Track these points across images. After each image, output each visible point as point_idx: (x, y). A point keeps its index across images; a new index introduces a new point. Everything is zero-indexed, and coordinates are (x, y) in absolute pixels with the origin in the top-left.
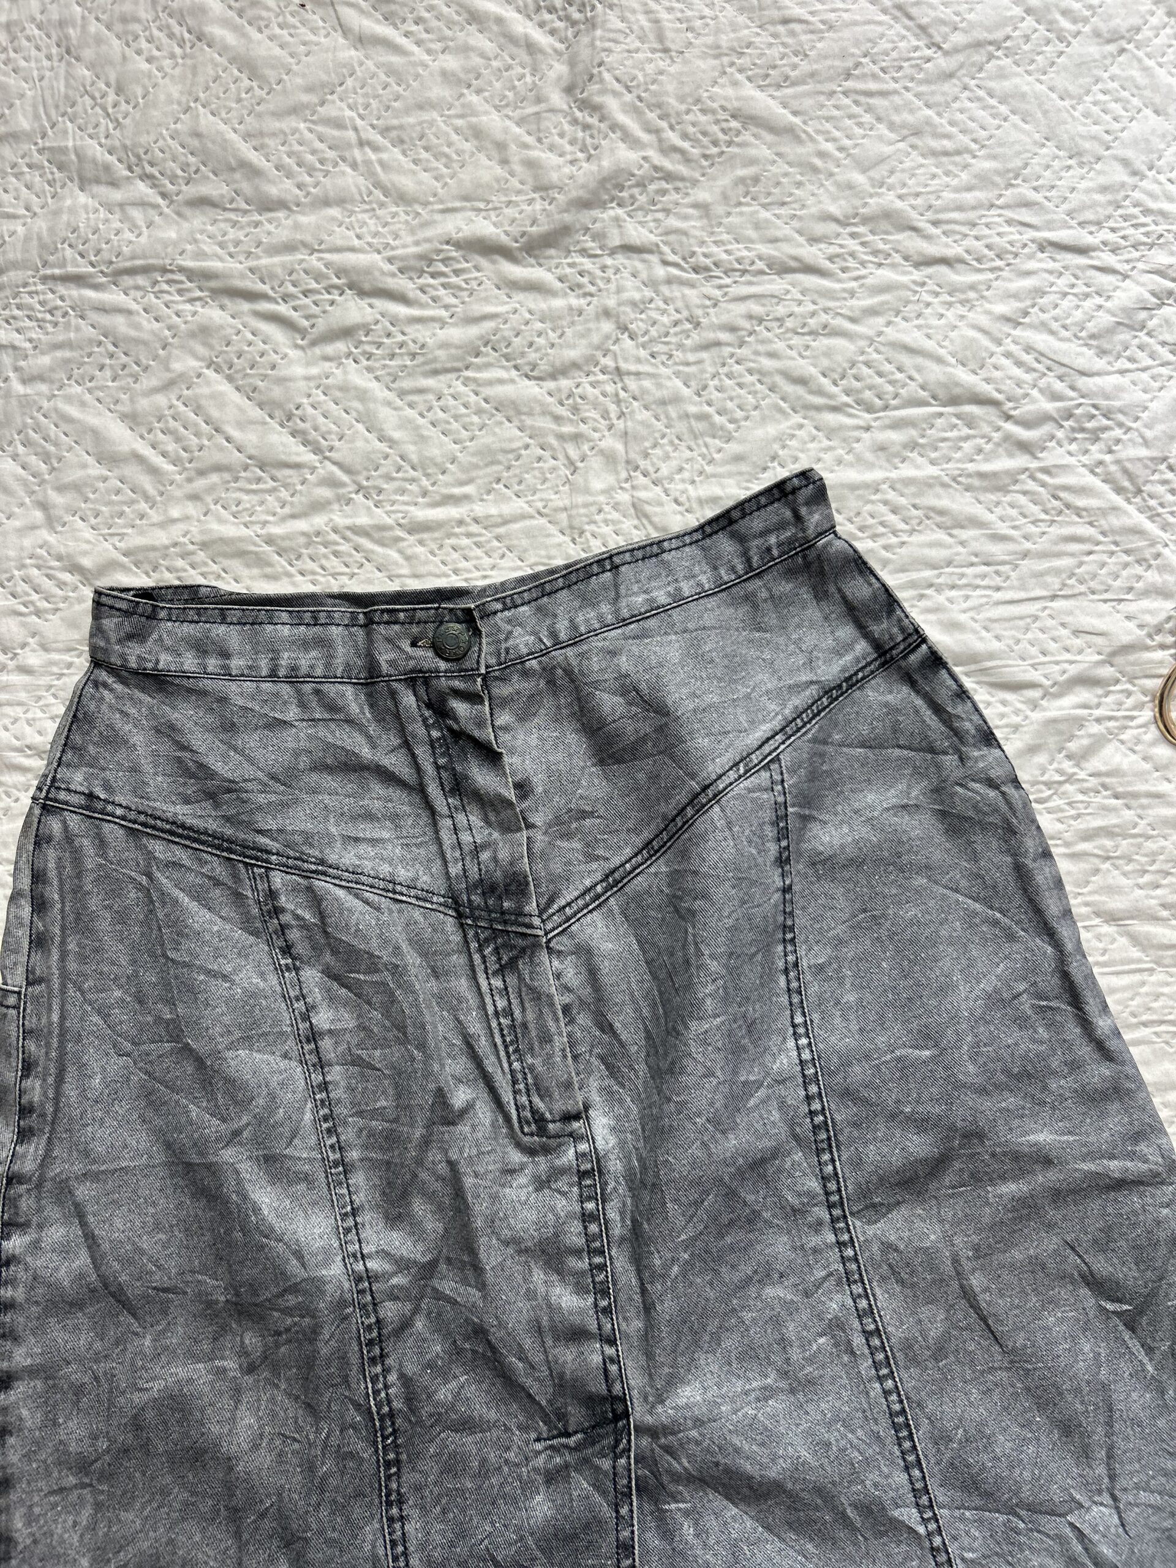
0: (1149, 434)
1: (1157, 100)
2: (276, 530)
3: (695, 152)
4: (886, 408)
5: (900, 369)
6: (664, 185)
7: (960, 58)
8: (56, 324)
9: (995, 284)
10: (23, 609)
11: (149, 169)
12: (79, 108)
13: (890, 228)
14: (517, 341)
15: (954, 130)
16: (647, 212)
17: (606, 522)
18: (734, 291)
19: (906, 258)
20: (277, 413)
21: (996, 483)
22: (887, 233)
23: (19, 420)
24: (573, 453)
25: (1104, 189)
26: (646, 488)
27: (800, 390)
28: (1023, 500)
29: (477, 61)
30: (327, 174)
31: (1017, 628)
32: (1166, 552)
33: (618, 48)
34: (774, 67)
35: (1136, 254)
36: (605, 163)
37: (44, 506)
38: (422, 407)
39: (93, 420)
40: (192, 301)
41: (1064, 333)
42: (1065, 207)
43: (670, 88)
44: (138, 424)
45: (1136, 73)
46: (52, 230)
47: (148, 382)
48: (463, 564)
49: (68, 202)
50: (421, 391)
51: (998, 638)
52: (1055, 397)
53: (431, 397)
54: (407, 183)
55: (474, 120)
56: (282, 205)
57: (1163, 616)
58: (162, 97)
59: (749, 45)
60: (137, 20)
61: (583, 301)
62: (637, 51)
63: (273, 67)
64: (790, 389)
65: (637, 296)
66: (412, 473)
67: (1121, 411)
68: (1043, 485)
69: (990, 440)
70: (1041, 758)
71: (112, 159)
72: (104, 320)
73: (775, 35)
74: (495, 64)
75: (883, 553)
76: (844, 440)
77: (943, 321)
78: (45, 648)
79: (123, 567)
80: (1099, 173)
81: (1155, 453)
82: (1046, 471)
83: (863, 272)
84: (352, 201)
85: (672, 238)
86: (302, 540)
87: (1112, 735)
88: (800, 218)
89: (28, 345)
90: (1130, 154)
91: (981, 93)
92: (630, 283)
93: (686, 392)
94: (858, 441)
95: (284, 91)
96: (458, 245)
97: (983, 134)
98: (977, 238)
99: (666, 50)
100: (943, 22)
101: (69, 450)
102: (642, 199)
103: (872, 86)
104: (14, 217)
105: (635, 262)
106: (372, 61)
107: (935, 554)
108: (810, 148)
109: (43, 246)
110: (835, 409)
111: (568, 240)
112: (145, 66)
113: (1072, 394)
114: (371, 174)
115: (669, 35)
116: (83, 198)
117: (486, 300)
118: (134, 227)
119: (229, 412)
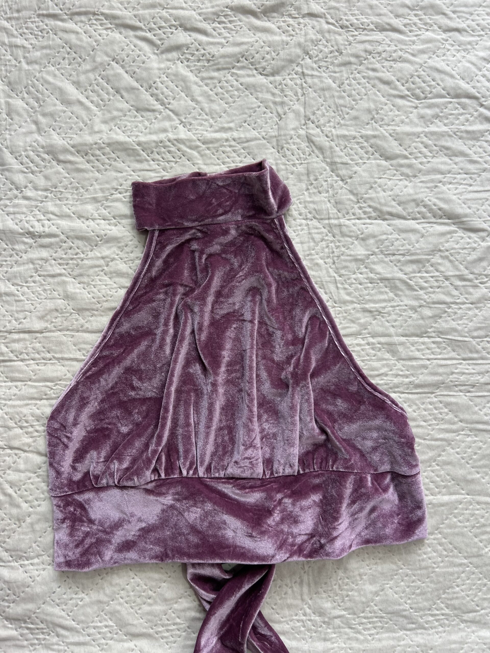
2: (143, 139)
4: (425, 98)
8: (43, 37)
9: (480, 42)
10: (26, 170)
13: (433, 13)
14: (257, 56)
17: (294, 143)
18: (359, 38)
19: (440, 28)
20: (145, 85)
21: (474, 136)
22: (431, 15)
24: (280, 110)
26: (313, 129)
27: (386, 87)
28: (485, 144)
31: (479, 204)
37: (36, 123)
38: (211, 86)
39: (59, 84)
40: (107, 29)
44: (80, 87)
48: (227, 160)
50: (212, 78)
51: (469, 208)
61: (289, 39)
64: (382, 86)
65: (314, 37)
66: (205, 117)
70: (484, 264)
72: (65, 36)
75: (420, 166)
76: (406, 112)
77: (455, 58)
78: (36, 189)
79: (72, 153)
83: (419, 33)
85: (332, 11)
86: (154, 144)
88: (392, 5)
89: (30, 46)
92: (311, 31)
93: (334, 85)
94: (411, 113)
96: (232, 9)
98: (473, 20)
101: (49, 97)
105: (314, 22)
107: (443, 167)
110: (402, 97)
111: (283, 9)
117: (243, 35)
119: (123, 84)
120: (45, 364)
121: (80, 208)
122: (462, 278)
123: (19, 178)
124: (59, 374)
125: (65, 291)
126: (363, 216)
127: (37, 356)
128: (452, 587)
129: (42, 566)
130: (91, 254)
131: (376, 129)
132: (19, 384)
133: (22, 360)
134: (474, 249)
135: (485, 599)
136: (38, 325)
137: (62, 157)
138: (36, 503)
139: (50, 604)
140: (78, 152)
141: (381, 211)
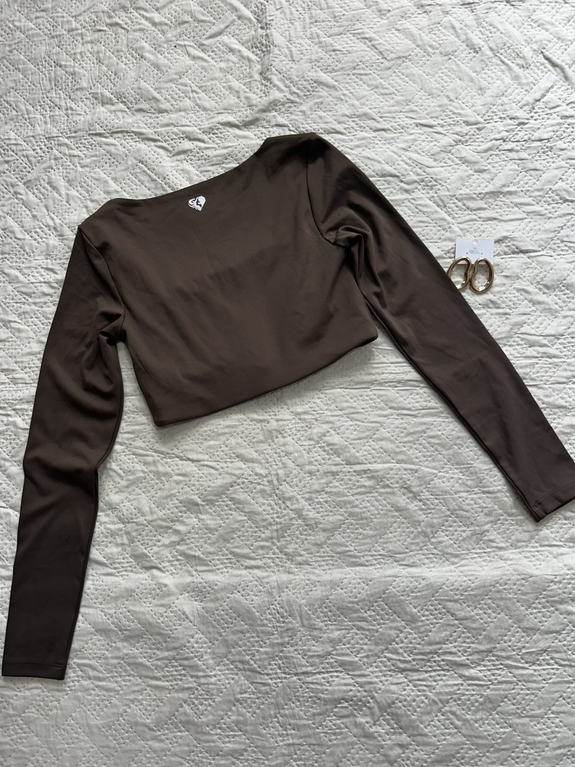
0: (449, 187)
1: (461, 75)
3: (302, 94)
5: (366, 165)
6: (290, 105)
7: (393, 62)
11: (124, 100)
12: (102, 80)
15: (389, 86)
16: (285, 113)
23: (79, 180)
25: (440, 106)
29: (232, 64)
30: (181, 101)
32: (453, 226)
33: (276, 59)
34: (330, 66)
35: (449, 128)
36: (271, 97)
41: (423, 154)
42: (426, 112)
43: (294, 72)
45: (454, 67)
46: (92, 119)
47: (120, 168)
49: (98, 110)
52: (418, 175)
53: (211, 173)
54: (206, 104)
55: (229, 84)
56: (166, 111)
57: (450, 247)
58: (129, 76)
59: (322, 59)
60: (122, 51)
62: (284, 61)
63: (165, 67)
67: (440, 179)
68: (413, 204)
69: (395, 189)
71: (112, 96)
73: (330, 55)
74: (237, 65)
80: (439, 100)
81: (451, 194)
82: (414, 199)
84: (189, 110)
90: (449, 94)
91: (399, 74)
95: (168, 75)
97: (399, 87)
99: (293, 61)
100: (387, 50)
102: (283, 109)
103: (362, 72)
104: (80, 115)
106: (197, 65)
108: (340, 92)
109: (89, 124)
112: (124, 66)
113: (424, 174)
114: (195, 101)
115: (294, 55)
116: (102, 109)
118: (118, 118)
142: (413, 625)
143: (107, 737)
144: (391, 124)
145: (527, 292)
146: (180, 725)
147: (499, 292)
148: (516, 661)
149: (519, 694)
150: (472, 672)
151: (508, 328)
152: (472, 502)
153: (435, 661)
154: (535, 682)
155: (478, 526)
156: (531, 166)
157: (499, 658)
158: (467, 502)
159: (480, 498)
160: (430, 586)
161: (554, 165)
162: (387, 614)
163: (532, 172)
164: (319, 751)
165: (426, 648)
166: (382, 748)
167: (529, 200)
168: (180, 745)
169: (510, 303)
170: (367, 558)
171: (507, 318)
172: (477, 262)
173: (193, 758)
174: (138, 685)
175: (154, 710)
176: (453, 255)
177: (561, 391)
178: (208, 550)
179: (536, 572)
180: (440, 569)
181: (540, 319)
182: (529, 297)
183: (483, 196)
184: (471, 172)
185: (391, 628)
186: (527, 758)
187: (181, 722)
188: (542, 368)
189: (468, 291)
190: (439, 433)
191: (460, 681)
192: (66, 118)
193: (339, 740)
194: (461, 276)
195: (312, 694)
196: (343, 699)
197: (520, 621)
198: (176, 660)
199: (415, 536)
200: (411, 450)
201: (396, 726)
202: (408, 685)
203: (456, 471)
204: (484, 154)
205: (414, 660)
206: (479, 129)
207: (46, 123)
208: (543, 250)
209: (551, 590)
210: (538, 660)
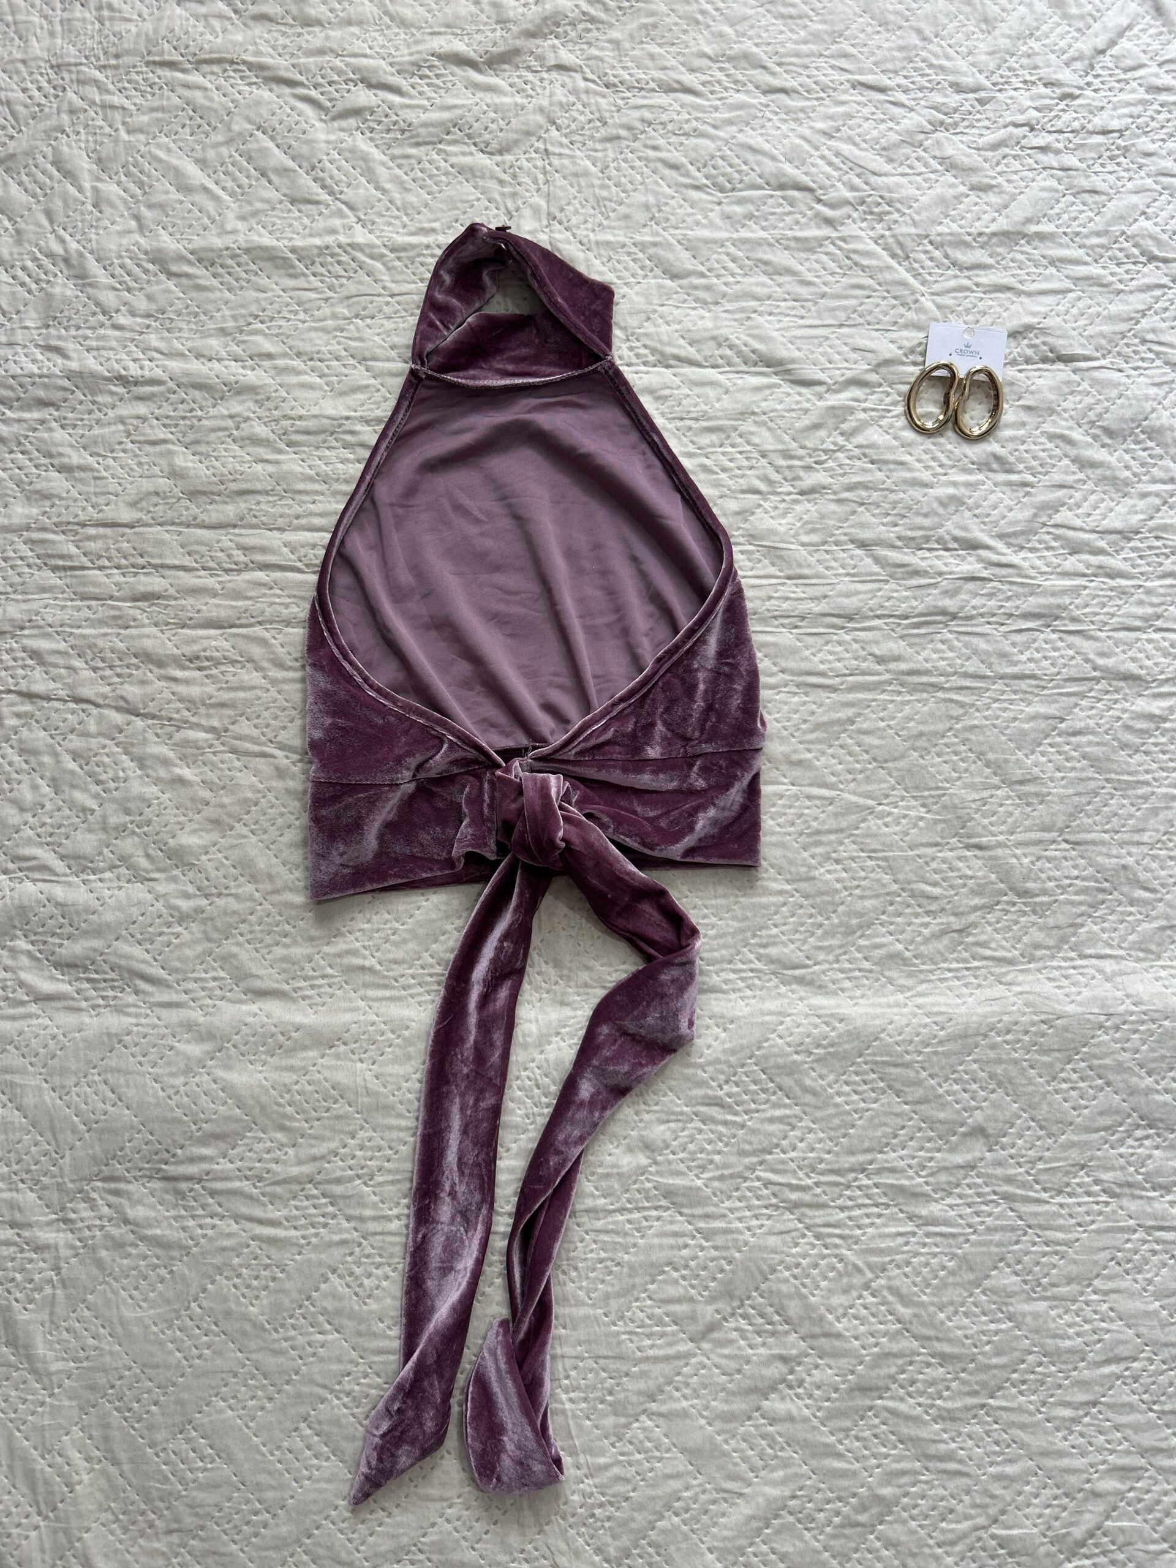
0: (917, 218)
2: (299, 243)
4: (733, 189)
5: (745, 163)
6: (589, 25)
8: (154, 95)
9: (818, 109)
10: (118, 285)
13: (747, 65)
14: (476, 125)
16: (575, 43)
18: (633, 102)
19: (757, 87)
20: (305, 165)
21: (807, 246)
22: (744, 69)
23: (123, 159)
24: (510, 205)
25: (901, 49)
26: (559, 231)
27: (673, 173)
28: (824, 258)
31: (813, 344)
32: (922, 299)
35: (920, 95)
36: (549, 7)
37: (137, 218)
38: (407, 168)
39: (175, 162)
40: (250, 84)
41: (864, 145)
42: (873, 59)
44: (207, 167)
46: (155, 31)
47: (216, 138)
49: (169, 13)
50: (407, 157)
51: (799, 349)
52: (853, 188)
53: (414, 161)
54: (407, 13)
56: (318, 22)
57: (915, 342)
61: (525, 101)
64: (667, 172)
65: (564, 100)
66: (396, 213)
67: (899, 201)
68: (840, 249)
69: (805, 216)
70: (822, 433)
72: (187, 93)
75: (724, 288)
76: (702, 210)
77: (779, 132)
78: (133, 314)
79: (190, 263)
80: (900, 37)
81: (920, 231)
82: (843, 239)
83: (725, 95)
84: (368, 23)
85: (592, 62)
86: (315, 252)
87: (874, 421)
88: (684, 55)
89: (133, 108)
90: (923, 25)
92: (559, 91)
93: (593, 169)
94: (712, 211)
96: (440, 57)
98: (808, 77)
101: (158, 180)
102: (573, 34)
104: (130, 20)
105: (565, 78)
107: (759, 291)
109: (148, 40)
110: (697, 188)
111: (518, 59)
113: (866, 187)
116: (178, 10)
117: (457, 96)
118: (213, 31)
119: (272, 163)
120: (136, 574)
121: (199, 343)
122: (787, 455)
123: (108, 298)
124: (157, 588)
125: (170, 465)
126: (634, 360)
127: (124, 562)
128: (767, 928)
129: (115, 884)
130: (213, 412)
131: (657, 234)
132: (93, 603)
133: (100, 568)
134: (806, 411)
135: (820, 948)
136: (127, 515)
137: (174, 268)
138: (112, 785)
139: (126, 941)
140: (200, 261)
141: (662, 354)
142: (819, 1114)
143: (161, 1343)
144: (800, 79)
145: (1069, 441)
146: (321, 1318)
147: (1012, 439)
148: (1024, 1185)
149: (1027, 1253)
150: (934, 1209)
151: (1028, 513)
152: (945, 866)
153: (859, 1188)
154: (1060, 1228)
155: (955, 914)
156: (1085, 184)
157: (989, 1180)
158: (934, 865)
159: (960, 858)
160: (853, 1035)
161: (1130, 185)
162: (764, 1091)
163: (1086, 196)
164: (617, 1371)
165: (842, 1159)
166: (748, 1362)
167: (1080, 253)
168: (321, 1360)
169: (1034, 463)
170: (723, 975)
171: (1027, 494)
172: (970, 374)
173: (347, 1388)
174: (230, 1235)
175: (266, 1288)
176: (920, 359)
177: (1130, 645)
178: (391, 956)
179: (1071, 1009)
180: (876, 1000)
181: (1093, 497)
182: (1073, 452)
183: (986, 240)
184: (963, 189)
185: (771, 1120)
186: (1043, 1383)
187: (324, 1312)
188: (1094, 597)
189: (950, 434)
190: (882, 724)
191: (909, 1227)
192: (97, 26)
193: (660, 1347)
194: (935, 402)
195: (603, 1255)
196: (669, 1264)
197: (1032, 1106)
198: (316, 1185)
199: (826, 933)
200: (823, 759)
201: (777, 1318)
202: (804, 1236)
203: (913, 803)
204: (990, 154)
205: (817, 1184)
206: (982, 102)
207: (52, 34)
208: (1104, 356)
209: (1099, 1045)
210: (1068, 1185)
